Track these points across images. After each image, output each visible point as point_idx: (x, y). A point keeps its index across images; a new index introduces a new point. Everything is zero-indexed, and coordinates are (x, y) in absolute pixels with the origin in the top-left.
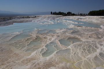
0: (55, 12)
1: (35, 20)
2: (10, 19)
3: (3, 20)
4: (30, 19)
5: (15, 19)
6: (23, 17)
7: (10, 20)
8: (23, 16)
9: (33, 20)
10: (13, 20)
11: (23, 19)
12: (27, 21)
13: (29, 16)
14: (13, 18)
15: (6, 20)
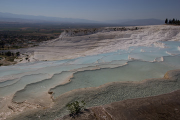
0: (174, 20)
1: (136, 35)
2: (95, 31)
3: (83, 33)
4: (127, 32)
5: (101, 31)
6: (115, 30)
7: (95, 33)
8: (114, 27)
9: (133, 35)
10: (99, 33)
11: (115, 32)
12: (122, 36)
13: (126, 27)
14: (99, 30)
15: (88, 33)
